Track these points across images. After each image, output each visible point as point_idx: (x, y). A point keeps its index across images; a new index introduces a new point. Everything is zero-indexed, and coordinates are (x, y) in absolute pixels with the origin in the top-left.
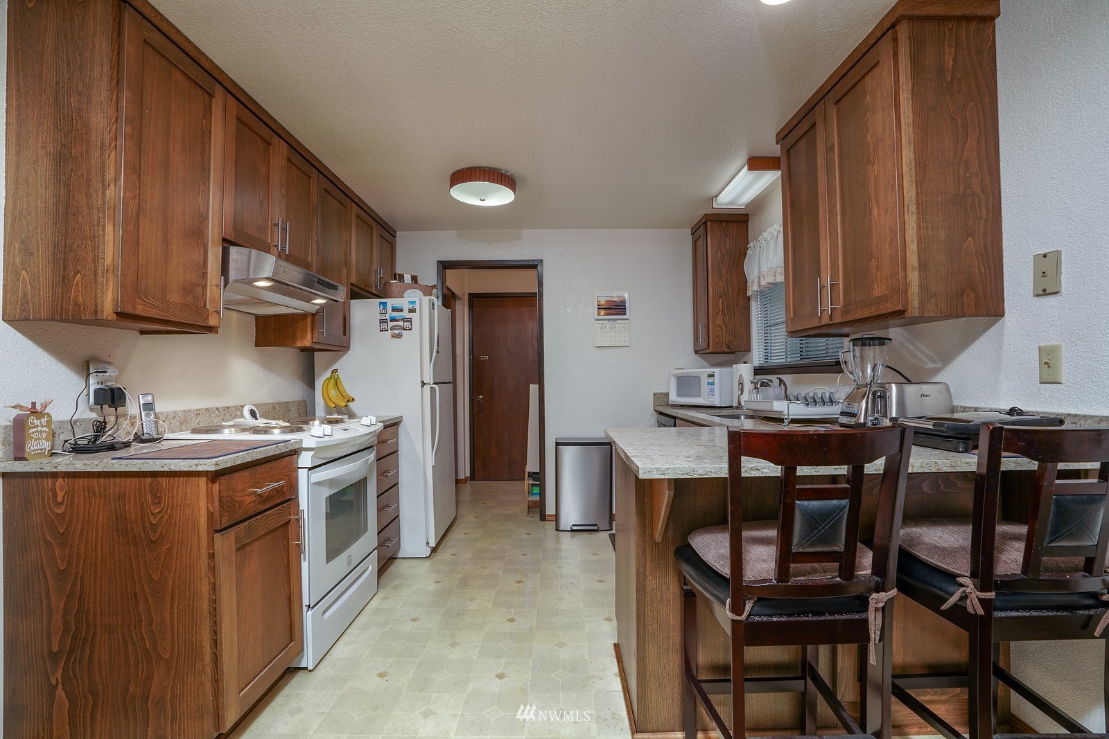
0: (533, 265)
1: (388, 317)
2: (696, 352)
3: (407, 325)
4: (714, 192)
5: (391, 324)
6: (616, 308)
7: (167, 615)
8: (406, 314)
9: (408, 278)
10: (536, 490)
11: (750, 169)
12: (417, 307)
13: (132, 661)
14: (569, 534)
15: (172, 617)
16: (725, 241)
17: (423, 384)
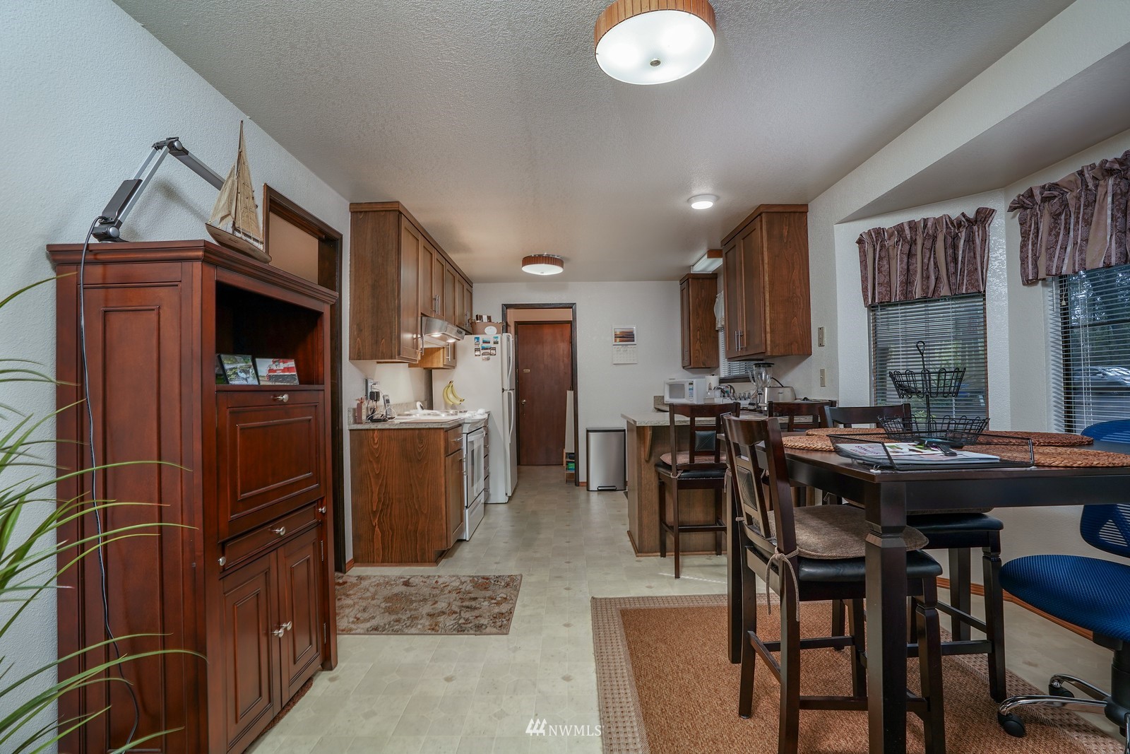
0: (570, 306)
1: (480, 347)
2: (683, 367)
3: (493, 352)
4: (691, 263)
5: (482, 351)
6: (627, 337)
7: (426, 493)
8: (491, 345)
9: (485, 319)
10: (572, 466)
11: (709, 257)
12: (499, 340)
13: (409, 514)
14: (596, 493)
15: (428, 495)
16: (701, 292)
17: (503, 390)
